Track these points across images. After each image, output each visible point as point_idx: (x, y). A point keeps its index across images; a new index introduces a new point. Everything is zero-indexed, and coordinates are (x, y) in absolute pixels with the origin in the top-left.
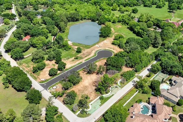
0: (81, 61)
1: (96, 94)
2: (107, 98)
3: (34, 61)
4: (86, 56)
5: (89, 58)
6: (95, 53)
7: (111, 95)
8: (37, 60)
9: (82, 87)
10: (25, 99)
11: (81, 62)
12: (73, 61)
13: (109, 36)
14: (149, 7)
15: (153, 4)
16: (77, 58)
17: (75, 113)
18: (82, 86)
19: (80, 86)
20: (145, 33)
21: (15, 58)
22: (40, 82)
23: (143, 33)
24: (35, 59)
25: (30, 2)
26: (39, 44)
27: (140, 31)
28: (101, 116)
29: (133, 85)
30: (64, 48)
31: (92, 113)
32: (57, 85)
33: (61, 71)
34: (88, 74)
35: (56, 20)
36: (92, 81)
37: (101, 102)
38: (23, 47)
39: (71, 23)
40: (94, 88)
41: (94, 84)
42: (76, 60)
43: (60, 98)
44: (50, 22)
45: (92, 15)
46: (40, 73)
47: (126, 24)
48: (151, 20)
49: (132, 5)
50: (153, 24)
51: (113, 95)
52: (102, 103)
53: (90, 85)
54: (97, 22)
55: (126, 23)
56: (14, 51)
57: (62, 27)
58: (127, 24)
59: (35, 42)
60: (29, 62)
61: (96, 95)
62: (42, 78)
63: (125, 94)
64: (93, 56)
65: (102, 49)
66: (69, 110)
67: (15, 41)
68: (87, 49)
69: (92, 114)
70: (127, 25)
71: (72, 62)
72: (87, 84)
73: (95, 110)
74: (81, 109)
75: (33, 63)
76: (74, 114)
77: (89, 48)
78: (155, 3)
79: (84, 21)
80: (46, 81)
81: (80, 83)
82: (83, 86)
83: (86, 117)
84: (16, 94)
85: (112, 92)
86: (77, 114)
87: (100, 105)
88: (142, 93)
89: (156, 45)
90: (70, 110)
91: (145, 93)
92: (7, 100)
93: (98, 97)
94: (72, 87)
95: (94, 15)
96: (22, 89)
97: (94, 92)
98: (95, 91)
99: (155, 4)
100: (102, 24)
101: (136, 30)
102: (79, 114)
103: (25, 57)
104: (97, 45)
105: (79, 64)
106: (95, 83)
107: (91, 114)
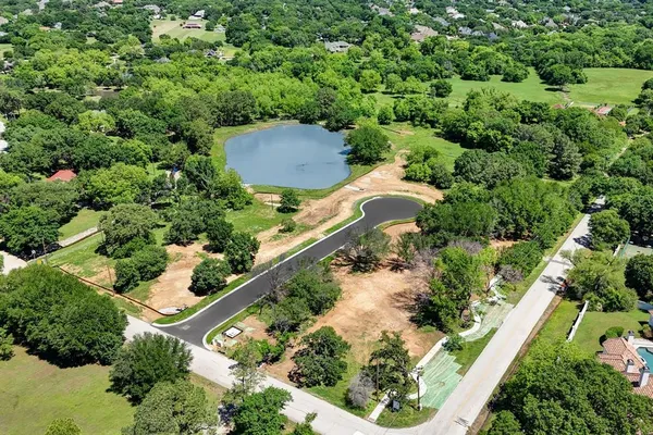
0: (308, 235)
1: (424, 335)
2: (475, 342)
3: (110, 250)
4: (324, 221)
5: (339, 226)
6: (352, 209)
7: (486, 331)
8: (128, 246)
9: (352, 319)
10: (108, 391)
11: (312, 240)
12: (275, 238)
13: (383, 160)
14: (481, 79)
15: (491, 73)
16: (289, 230)
17: (363, 417)
18: (351, 314)
19: (345, 314)
20: (510, 138)
21: (21, 245)
22: (158, 321)
23: (503, 139)
24: (116, 240)
25: (46, 77)
26: (120, 194)
27: (491, 133)
28: (482, 412)
29: (551, 290)
30: (226, 201)
31: (439, 405)
32: (240, 325)
33: (240, 276)
34: (359, 273)
35: (171, 117)
36: (384, 293)
37: (457, 361)
38: (52, 205)
39: (224, 130)
40: (406, 315)
41: (398, 301)
42: (288, 234)
43: (275, 366)
44: (145, 124)
45: (302, 101)
46: (147, 290)
47: (428, 125)
48: (507, 106)
49: (422, 75)
50: (520, 118)
51: (493, 331)
52: (464, 361)
53: (382, 305)
54: (323, 123)
55: (427, 122)
56: (14, 217)
57: (201, 137)
58: (433, 124)
59: (103, 186)
60: (85, 258)
61: (425, 341)
62: (163, 307)
63: (541, 324)
64: (353, 218)
65: (376, 194)
66: (333, 407)
67: (16, 185)
68: (317, 199)
69: (441, 410)
70: (433, 127)
71: (275, 243)
72: (369, 306)
73: (447, 394)
74: (386, 397)
75: (105, 259)
76: (359, 418)
77: (322, 197)
78: (496, 69)
79: (271, 123)
80: (183, 312)
81: (338, 304)
82: (357, 313)
83: (417, 422)
84: (54, 375)
85: (485, 321)
86: (375, 414)
87: (462, 372)
88: (605, 310)
89: (565, 168)
90: (335, 404)
91: (614, 310)
92: (15, 405)
93: (439, 345)
94: (310, 322)
95: (306, 101)
96: (84, 348)
97: (410, 331)
98: (414, 325)
99: (497, 73)
100: (342, 128)
101: (472, 133)
102: (382, 416)
103: (62, 243)
104: (348, 188)
105: (304, 245)
106: (402, 299)
107: (435, 410)
